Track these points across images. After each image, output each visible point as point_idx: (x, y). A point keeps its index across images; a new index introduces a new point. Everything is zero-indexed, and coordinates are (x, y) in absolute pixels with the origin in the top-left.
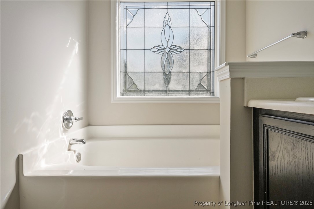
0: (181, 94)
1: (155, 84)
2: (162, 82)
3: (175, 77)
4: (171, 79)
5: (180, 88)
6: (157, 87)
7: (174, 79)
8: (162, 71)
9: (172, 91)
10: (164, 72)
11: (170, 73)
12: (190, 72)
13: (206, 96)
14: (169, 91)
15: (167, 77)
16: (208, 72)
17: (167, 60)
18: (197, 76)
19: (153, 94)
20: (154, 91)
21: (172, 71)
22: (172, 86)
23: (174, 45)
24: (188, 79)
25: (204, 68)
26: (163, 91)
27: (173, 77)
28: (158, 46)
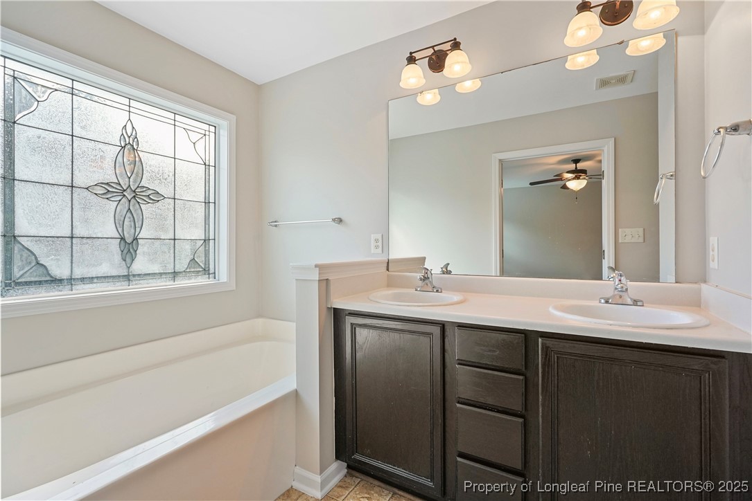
0: (159, 281)
1: (101, 264)
2: (117, 257)
3: (145, 249)
4: (137, 252)
5: (156, 268)
6: (105, 269)
7: (144, 253)
8: (118, 236)
9: (139, 275)
10: (122, 239)
11: (136, 239)
12: (175, 239)
13: (202, 280)
14: (134, 276)
15: (129, 247)
16: (205, 240)
17: (129, 214)
18: (187, 247)
19: (95, 285)
20: (97, 278)
21: (140, 236)
22: (140, 265)
23: (144, 187)
24: (172, 251)
25: (199, 234)
26: (119, 276)
27: (143, 248)
28: (107, 184)
